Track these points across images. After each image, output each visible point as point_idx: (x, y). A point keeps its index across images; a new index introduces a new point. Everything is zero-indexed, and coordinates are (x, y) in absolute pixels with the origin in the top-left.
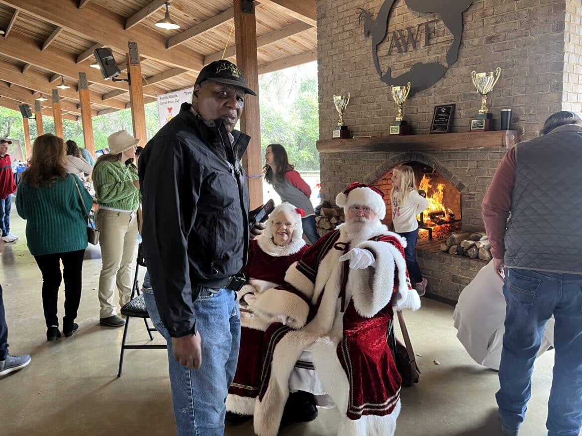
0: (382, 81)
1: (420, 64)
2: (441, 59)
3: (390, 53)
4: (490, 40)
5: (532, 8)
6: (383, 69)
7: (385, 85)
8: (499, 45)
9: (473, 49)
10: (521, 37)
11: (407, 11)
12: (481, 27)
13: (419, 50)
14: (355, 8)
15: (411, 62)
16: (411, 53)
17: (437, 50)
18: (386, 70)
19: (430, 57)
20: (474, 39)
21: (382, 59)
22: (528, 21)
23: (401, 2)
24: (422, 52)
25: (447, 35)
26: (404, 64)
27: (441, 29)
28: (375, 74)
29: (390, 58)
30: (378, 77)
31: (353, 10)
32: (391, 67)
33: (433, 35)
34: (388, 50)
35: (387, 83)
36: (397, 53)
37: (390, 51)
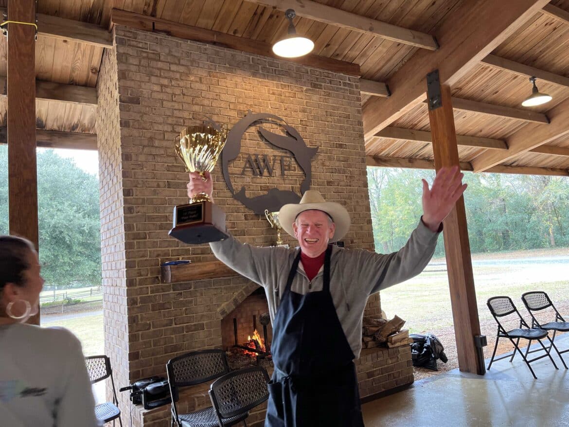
0: (235, 199)
1: (276, 189)
2: (295, 189)
3: (243, 173)
4: (329, 183)
5: (351, 169)
6: (236, 187)
7: (240, 203)
8: (335, 188)
9: (319, 187)
10: (347, 186)
11: (260, 139)
12: (323, 172)
13: (275, 178)
14: (192, 113)
15: (268, 186)
16: (267, 178)
17: (291, 182)
18: (240, 189)
19: (285, 185)
20: (319, 180)
21: (234, 176)
22: (350, 177)
23: (253, 129)
24: (278, 180)
25: (298, 171)
26: (261, 187)
27: (293, 166)
28: (225, 191)
29: (244, 178)
30: (230, 194)
31: (190, 113)
32: (245, 187)
33: (287, 168)
34: (242, 169)
35: (241, 202)
36: (251, 175)
37: (244, 171)
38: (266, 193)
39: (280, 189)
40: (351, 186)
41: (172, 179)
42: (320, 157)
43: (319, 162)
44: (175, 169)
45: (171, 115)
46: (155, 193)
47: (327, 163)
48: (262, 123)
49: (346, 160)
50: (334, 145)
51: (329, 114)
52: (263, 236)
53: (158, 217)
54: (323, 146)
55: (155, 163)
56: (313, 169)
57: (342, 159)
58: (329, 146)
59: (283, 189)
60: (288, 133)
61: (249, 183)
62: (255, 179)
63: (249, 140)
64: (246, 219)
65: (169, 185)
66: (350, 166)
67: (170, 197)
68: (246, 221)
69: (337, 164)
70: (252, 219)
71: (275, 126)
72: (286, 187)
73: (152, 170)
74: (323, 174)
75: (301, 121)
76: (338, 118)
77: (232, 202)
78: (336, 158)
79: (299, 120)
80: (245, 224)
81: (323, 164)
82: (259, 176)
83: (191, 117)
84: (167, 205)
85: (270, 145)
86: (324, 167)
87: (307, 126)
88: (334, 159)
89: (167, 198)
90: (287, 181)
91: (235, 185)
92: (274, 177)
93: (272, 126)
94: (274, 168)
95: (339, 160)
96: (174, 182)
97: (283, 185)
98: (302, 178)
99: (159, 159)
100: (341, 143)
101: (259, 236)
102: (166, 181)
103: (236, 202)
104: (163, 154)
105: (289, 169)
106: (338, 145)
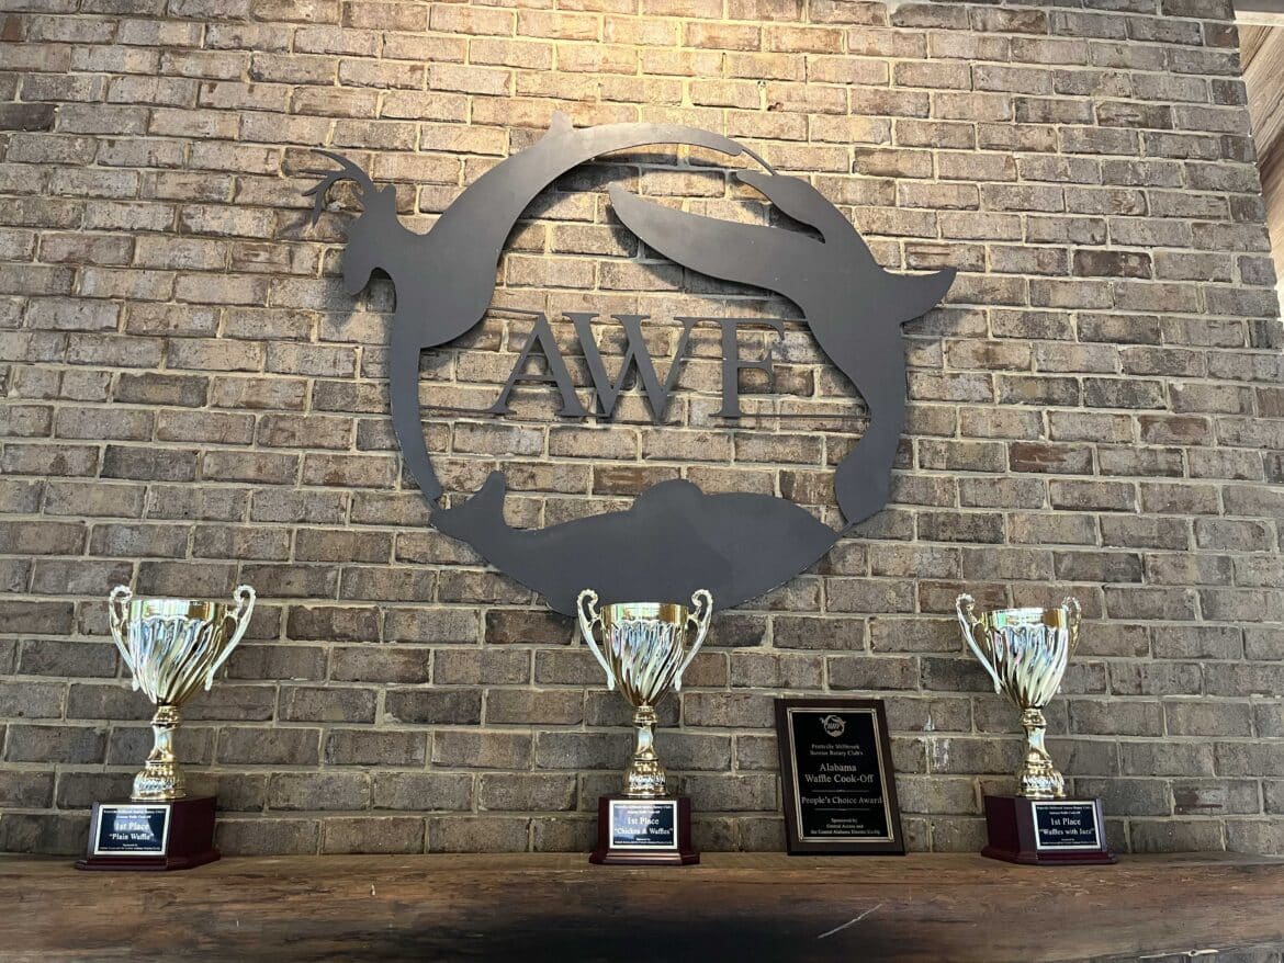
0: (445, 531)
1: (687, 487)
2: (803, 488)
3: (501, 409)
4: (1027, 457)
5: (1179, 385)
6: (456, 471)
7: (468, 555)
8: (1067, 485)
9: (957, 476)
10: (1152, 472)
11: (616, 249)
12: (984, 401)
13: (684, 430)
14: (283, 148)
15: (639, 471)
16: (637, 430)
17: (780, 448)
18: (475, 485)
19: (743, 468)
20: (959, 439)
21: (451, 422)
22: (1171, 422)
23: (583, 204)
24: (702, 440)
25: (828, 394)
26: (598, 473)
27: (798, 368)
28: (398, 491)
29: (509, 429)
30: (419, 509)
31: (270, 150)
32: (510, 474)
33: (760, 379)
34: (500, 389)
35: (475, 549)
36: (549, 415)
37: (510, 396)
38: (622, 502)
39: (709, 487)
40: (1174, 473)
41: (131, 438)
42: (967, 325)
43: (966, 349)
44: (153, 392)
45: (179, 163)
46: (38, 497)
47: (1018, 352)
48: (635, 173)
49: (1142, 333)
50: (1062, 262)
51: (1034, 113)
52: (583, 729)
53: (26, 611)
54: (989, 267)
55: (61, 367)
56: (921, 385)
57: (1114, 328)
58: (1031, 265)
59: (725, 486)
60: (778, 215)
61: (535, 454)
62: (566, 437)
63: (557, 252)
64: (493, 636)
65: (112, 464)
66: (1170, 365)
67: (104, 521)
68: (492, 648)
69: (1082, 354)
70: (527, 637)
71: (704, 184)
72: (743, 475)
73: (47, 397)
74: (983, 407)
75: (859, 152)
76: (1096, 126)
77: (424, 547)
78: (1073, 322)
79: (851, 149)
80: (485, 660)
81: (989, 359)
82: (592, 424)
83: (274, 165)
84: (86, 557)
85: (671, 271)
86: (995, 374)
87: (899, 175)
88: (1062, 328)
89: (90, 523)
90: (754, 448)
91: (452, 463)
92: (678, 424)
93: (689, 185)
94: (685, 382)
95: (1096, 337)
96: (137, 451)
97: (733, 466)
98: (853, 429)
99: (87, 350)
100: (1111, 248)
101: (562, 731)
102: (103, 445)
103: (446, 549)
104: (109, 328)
105: (773, 388)
106: (1088, 261)
